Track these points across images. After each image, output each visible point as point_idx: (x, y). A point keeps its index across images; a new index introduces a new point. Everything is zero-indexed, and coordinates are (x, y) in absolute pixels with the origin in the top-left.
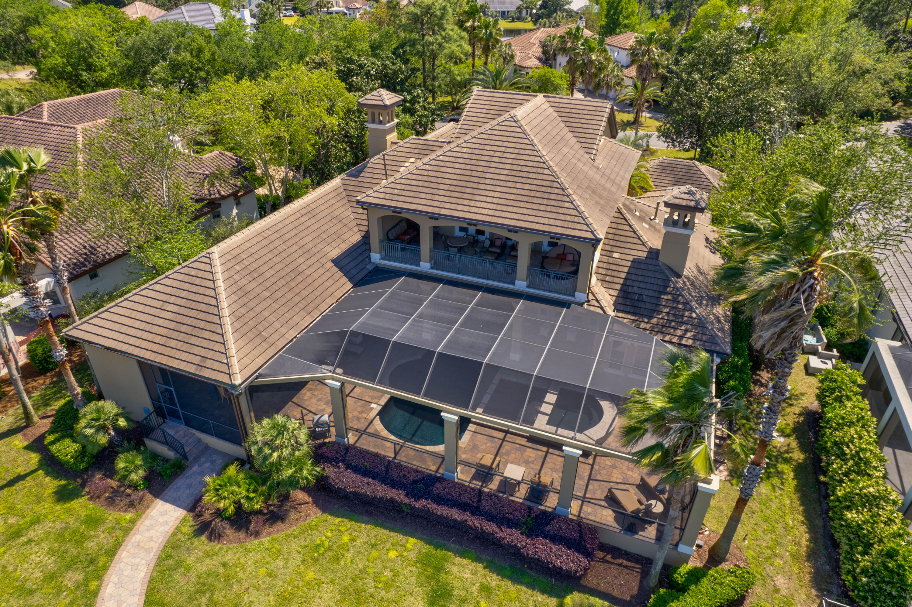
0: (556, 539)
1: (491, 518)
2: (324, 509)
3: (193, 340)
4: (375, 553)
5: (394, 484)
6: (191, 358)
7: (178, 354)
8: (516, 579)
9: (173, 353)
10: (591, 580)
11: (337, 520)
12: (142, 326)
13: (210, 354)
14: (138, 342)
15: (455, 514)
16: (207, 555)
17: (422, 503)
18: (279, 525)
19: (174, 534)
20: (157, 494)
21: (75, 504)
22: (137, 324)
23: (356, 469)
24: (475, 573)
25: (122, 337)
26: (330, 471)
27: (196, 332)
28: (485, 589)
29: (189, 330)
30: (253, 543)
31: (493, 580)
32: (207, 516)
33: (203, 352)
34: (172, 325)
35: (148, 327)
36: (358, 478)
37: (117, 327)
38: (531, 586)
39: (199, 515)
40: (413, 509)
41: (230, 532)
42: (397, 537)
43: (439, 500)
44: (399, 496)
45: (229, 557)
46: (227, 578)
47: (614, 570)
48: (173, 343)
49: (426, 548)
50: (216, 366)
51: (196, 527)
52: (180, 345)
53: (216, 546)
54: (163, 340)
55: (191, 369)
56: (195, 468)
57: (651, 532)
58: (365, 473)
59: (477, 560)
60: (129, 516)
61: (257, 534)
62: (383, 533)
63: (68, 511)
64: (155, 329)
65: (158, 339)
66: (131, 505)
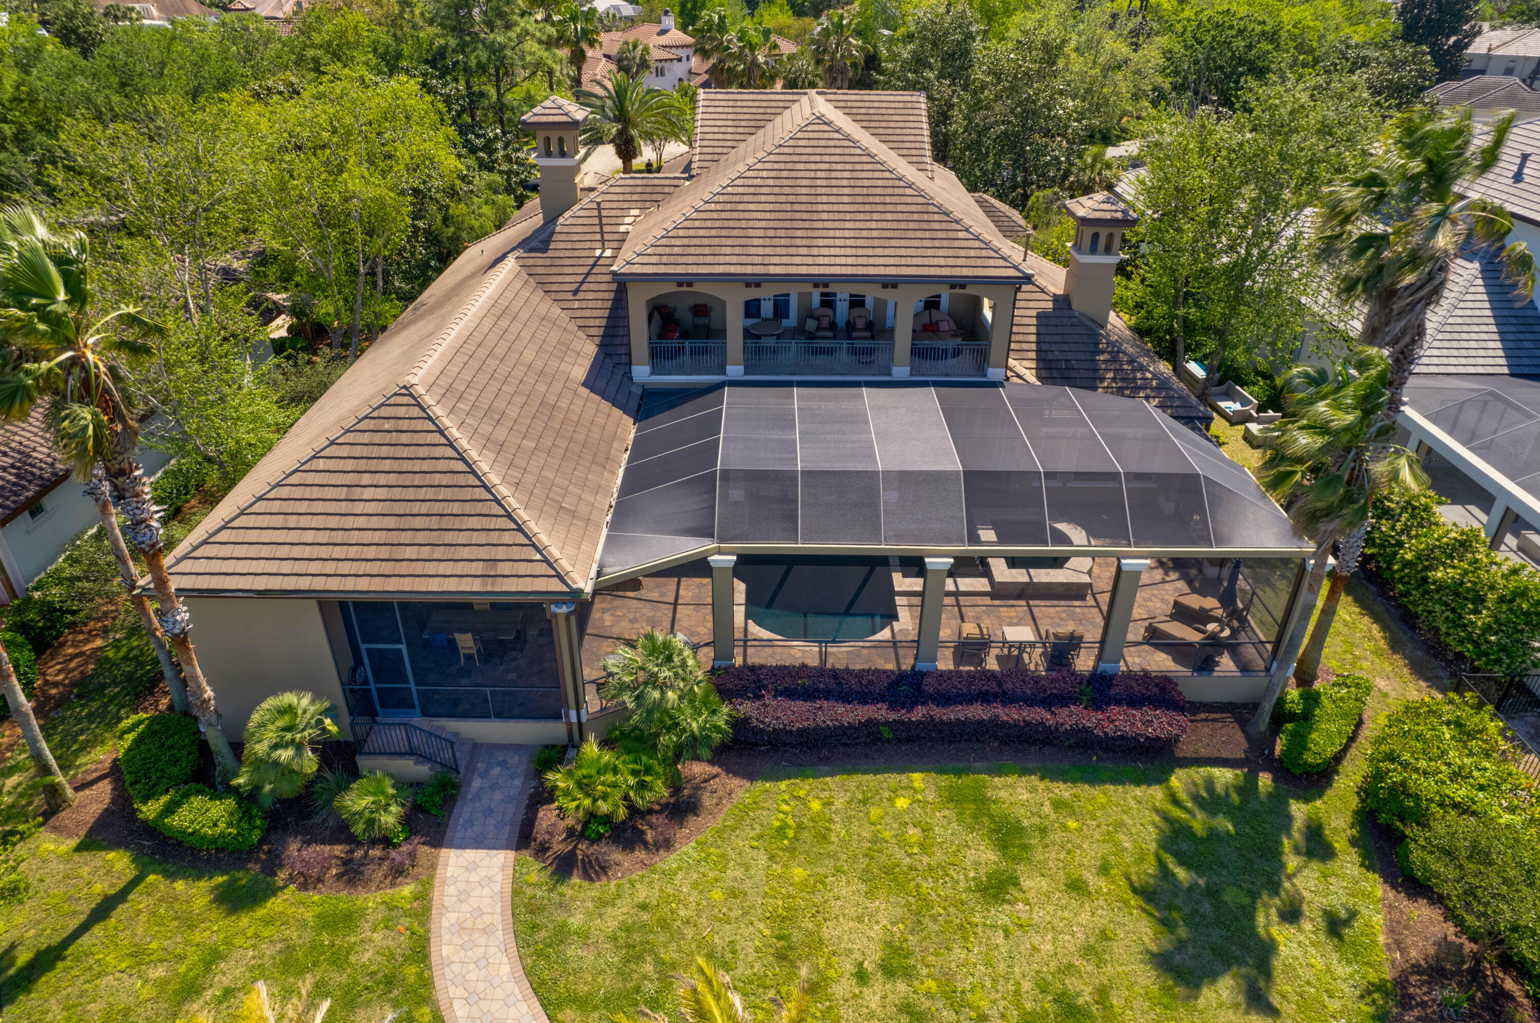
0: (1135, 701)
1: (1030, 701)
2: (752, 777)
3: (450, 537)
4: (875, 812)
5: (864, 698)
6: (460, 568)
7: (431, 568)
8: (1093, 778)
9: (418, 568)
10: (1184, 749)
11: (783, 785)
12: (323, 537)
13: (500, 553)
14: (330, 567)
15: (978, 712)
16: (602, 903)
17: (918, 714)
18: (692, 821)
19: (516, 892)
20: (438, 840)
21: (275, 904)
22: (309, 537)
23: (791, 694)
24: (1034, 790)
25: (286, 567)
26: (747, 708)
27: (446, 523)
28: (1058, 805)
29: (434, 522)
30: (671, 860)
31: (1063, 790)
32: (559, 846)
33: (484, 553)
34: (390, 522)
35: (338, 537)
36: (799, 705)
37: (265, 551)
38: (1118, 780)
39: (542, 850)
40: (909, 725)
41: (616, 855)
42: (893, 779)
43: (944, 700)
44: (879, 712)
45: (642, 893)
46: (664, 925)
48: (410, 552)
49: (945, 780)
50: (523, 568)
51: (550, 870)
52: (425, 552)
53: (608, 886)
54: (384, 552)
55: (476, 585)
56: (477, 783)
58: (809, 694)
59: (1024, 772)
60: (407, 890)
61: (667, 844)
62: (869, 780)
63: (269, 921)
64: (355, 537)
65: (371, 552)
66: (398, 873)
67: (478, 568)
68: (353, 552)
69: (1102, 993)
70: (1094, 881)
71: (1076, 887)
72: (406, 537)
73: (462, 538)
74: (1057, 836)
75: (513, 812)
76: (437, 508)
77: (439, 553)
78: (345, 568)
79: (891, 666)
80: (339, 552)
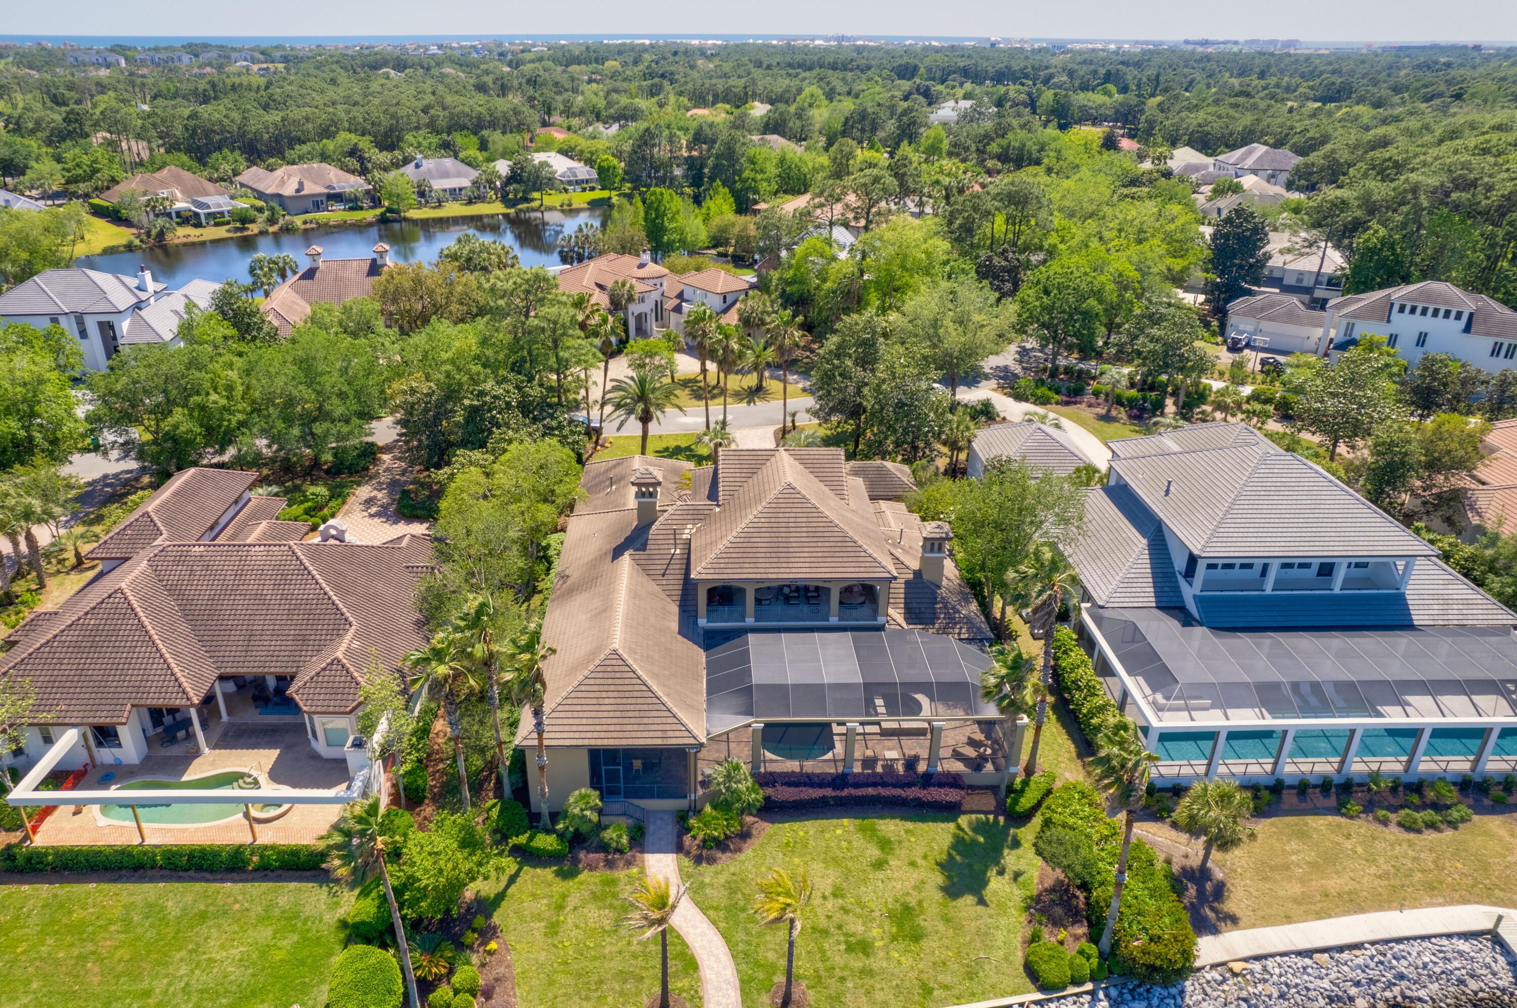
0: (941, 785)
1: (895, 786)
2: (773, 822)
3: (645, 721)
4: (827, 836)
5: (821, 785)
6: (652, 734)
7: (639, 734)
8: (923, 820)
9: (634, 734)
10: (966, 807)
11: (787, 826)
12: (590, 721)
13: (668, 727)
14: (596, 735)
15: (871, 791)
16: (716, 873)
17: (845, 792)
18: (749, 841)
19: (680, 870)
20: (642, 852)
21: (582, 877)
22: (584, 721)
23: (789, 784)
24: (896, 826)
25: (577, 735)
26: (770, 791)
27: (642, 714)
28: (907, 831)
29: (637, 714)
30: (742, 857)
31: (910, 825)
32: (694, 851)
33: (661, 727)
34: (618, 714)
35: (597, 721)
36: (792, 790)
37: (567, 728)
38: (935, 820)
39: (687, 854)
40: (841, 798)
41: (719, 855)
42: (835, 822)
43: (857, 785)
44: (828, 792)
45: (732, 869)
46: (743, 881)
47: (977, 798)
48: (629, 728)
49: (858, 822)
50: (678, 734)
51: (693, 862)
52: (636, 727)
53: (718, 867)
54: (618, 728)
55: (659, 742)
56: (652, 827)
57: (989, 767)
58: (797, 784)
60: (635, 870)
61: (739, 850)
62: (824, 822)
63: (581, 883)
64: (604, 721)
65: (612, 728)
66: (629, 864)
67: (659, 734)
68: (605, 728)
69: (921, 901)
70: (920, 861)
71: (913, 864)
72: (626, 721)
73: (651, 721)
74: (906, 844)
75: (673, 839)
76: (638, 707)
77: (642, 728)
78: (603, 735)
79: (832, 771)
80: (598, 728)
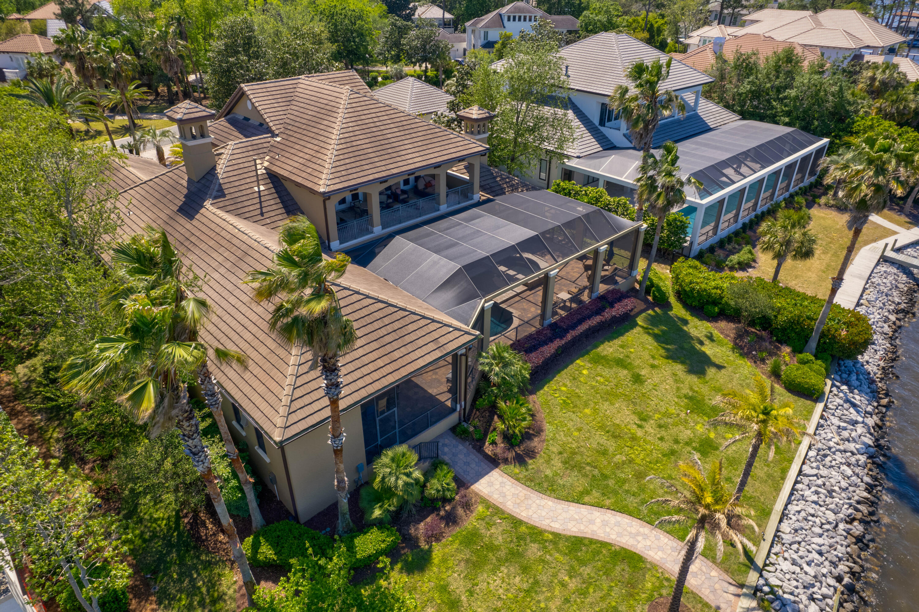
0: (618, 300)
1: (593, 315)
2: (533, 393)
3: (408, 339)
4: (582, 380)
5: (551, 340)
6: (425, 350)
7: (413, 356)
11: (546, 388)
12: (350, 368)
14: (368, 380)
15: (584, 327)
16: (547, 461)
17: (569, 337)
18: (536, 418)
19: (517, 480)
20: (467, 486)
21: (437, 555)
23: (529, 351)
24: (611, 347)
28: (622, 347)
29: (395, 336)
30: (548, 434)
32: (508, 455)
33: (428, 339)
34: (375, 345)
36: (535, 354)
38: (627, 330)
39: (505, 462)
40: (569, 343)
41: (531, 445)
42: (573, 366)
43: (572, 327)
46: (573, 453)
48: (397, 354)
49: (587, 357)
50: (450, 337)
53: (541, 455)
54: (386, 360)
57: (618, 279)
59: (603, 343)
60: (480, 508)
61: (540, 431)
64: (365, 360)
65: (380, 363)
66: (467, 506)
67: (432, 346)
68: (371, 367)
69: (691, 389)
70: (656, 362)
71: (653, 366)
72: (389, 348)
73: (413, 337)
74: (632, 356)
76: (389, 328)
77: (410, 348)
78: (376, 376)
79: (534, 329)
80: (365, 370)
